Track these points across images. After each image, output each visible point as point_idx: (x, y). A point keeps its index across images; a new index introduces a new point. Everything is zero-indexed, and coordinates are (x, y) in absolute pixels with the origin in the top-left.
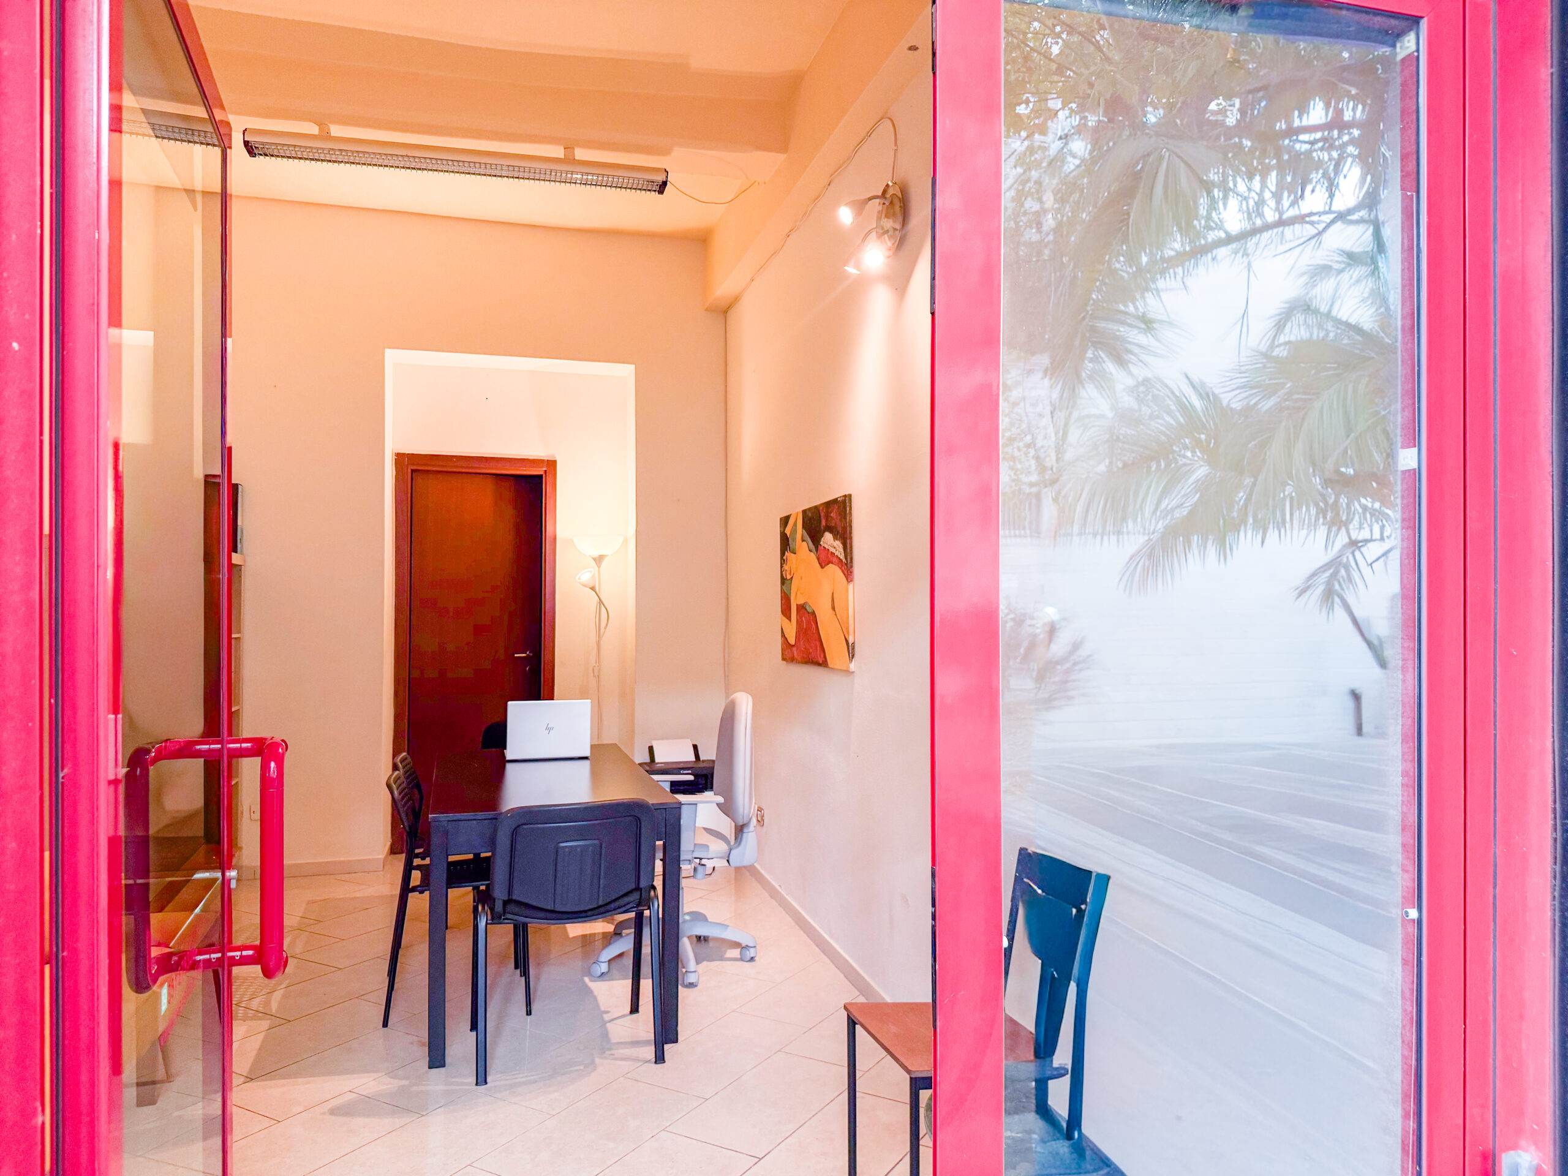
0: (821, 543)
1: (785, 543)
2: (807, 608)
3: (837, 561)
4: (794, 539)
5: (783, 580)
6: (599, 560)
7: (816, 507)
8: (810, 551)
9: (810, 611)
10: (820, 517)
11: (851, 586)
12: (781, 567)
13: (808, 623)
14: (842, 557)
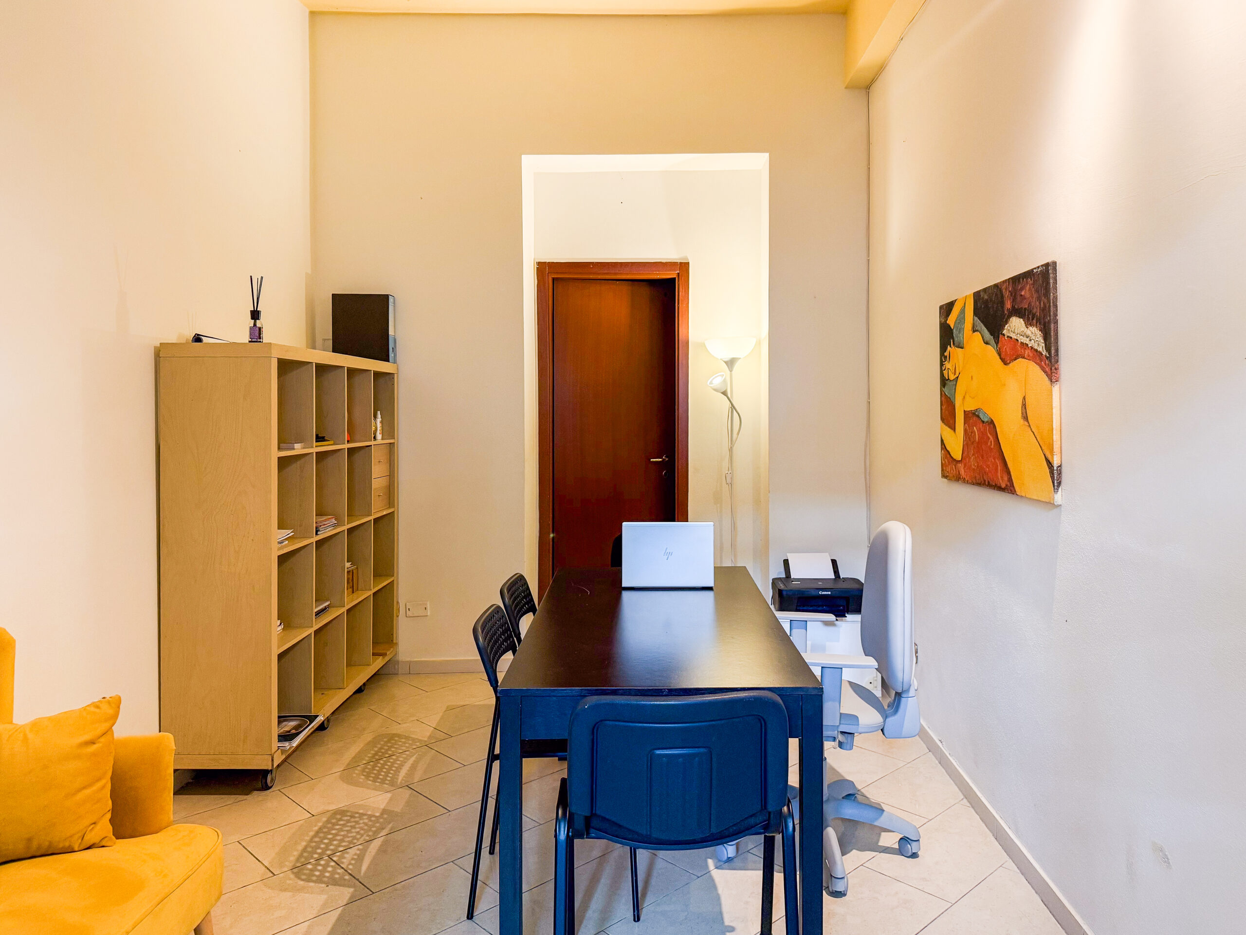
0: (1005, 332)
1: (947, 337)
2: (981, 416)
3: (1031, 355)
4: (961, 330)
5: (944, 382)
6: (731, 363)
7: (996, 286)
8: (987, 343)
9: (986, 420)
10: (1002, 297)
11: (1056, 389)
12: (942, 365)
13: (983, 434)
14: (1041, 348)
